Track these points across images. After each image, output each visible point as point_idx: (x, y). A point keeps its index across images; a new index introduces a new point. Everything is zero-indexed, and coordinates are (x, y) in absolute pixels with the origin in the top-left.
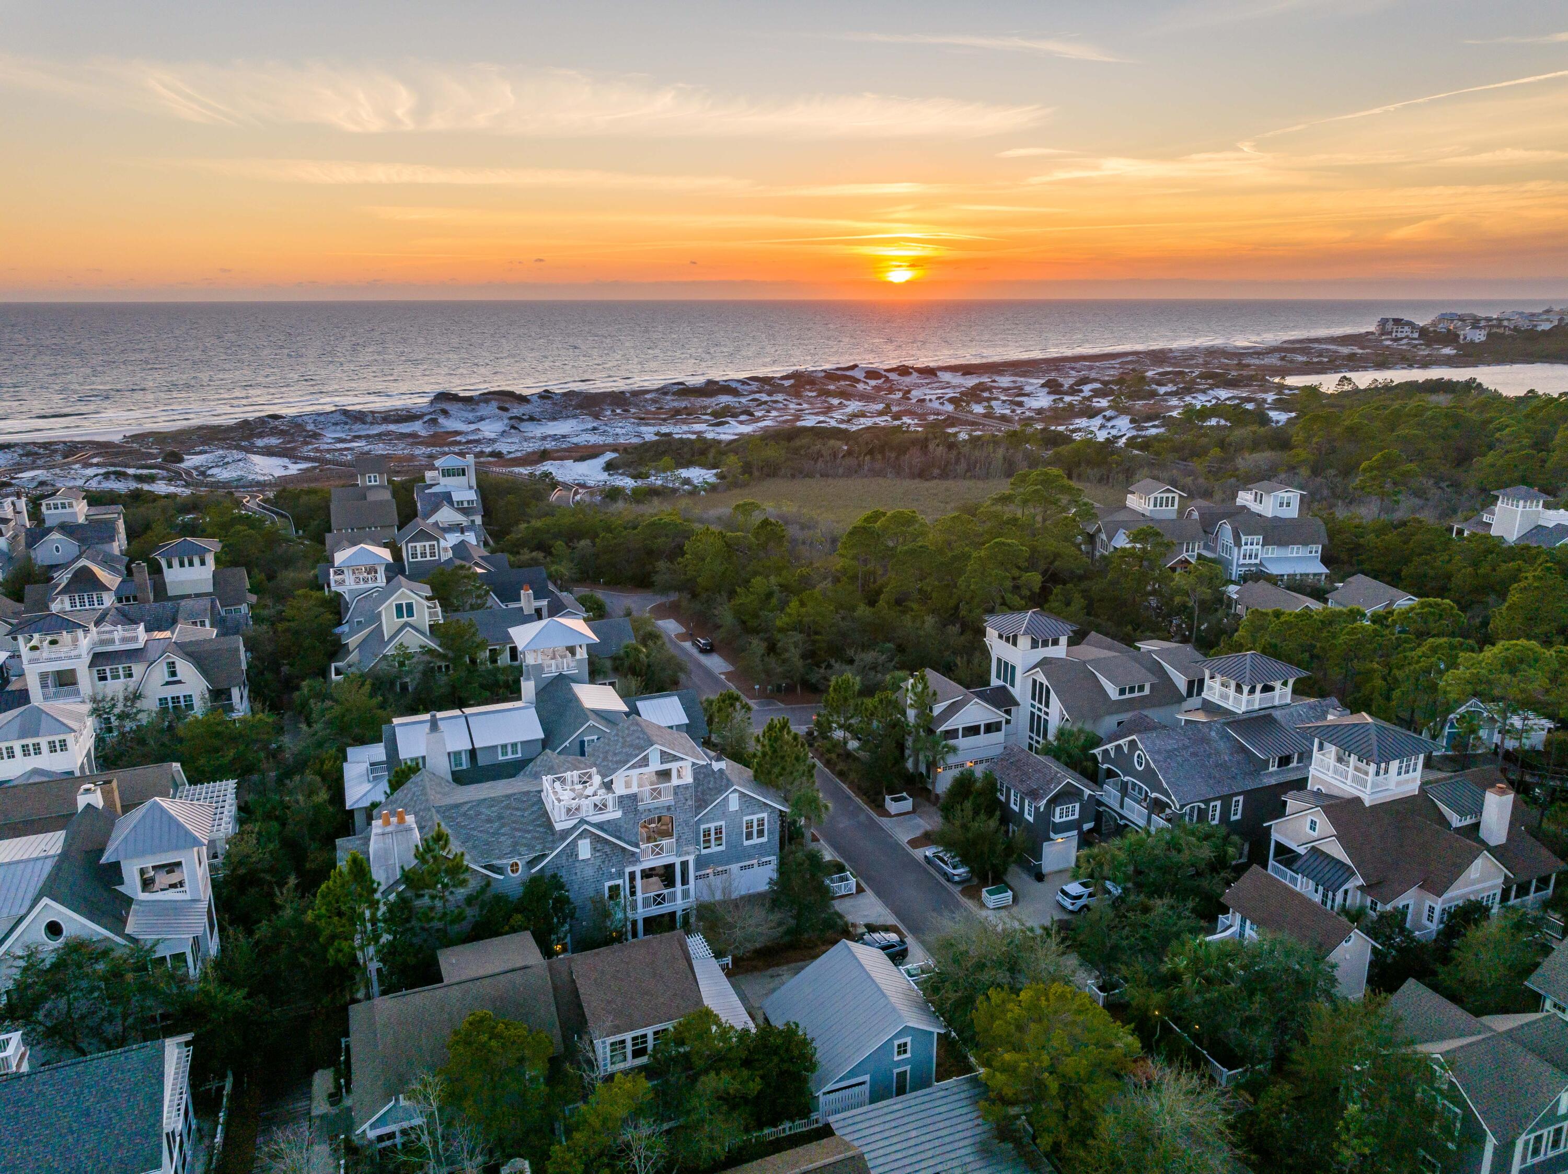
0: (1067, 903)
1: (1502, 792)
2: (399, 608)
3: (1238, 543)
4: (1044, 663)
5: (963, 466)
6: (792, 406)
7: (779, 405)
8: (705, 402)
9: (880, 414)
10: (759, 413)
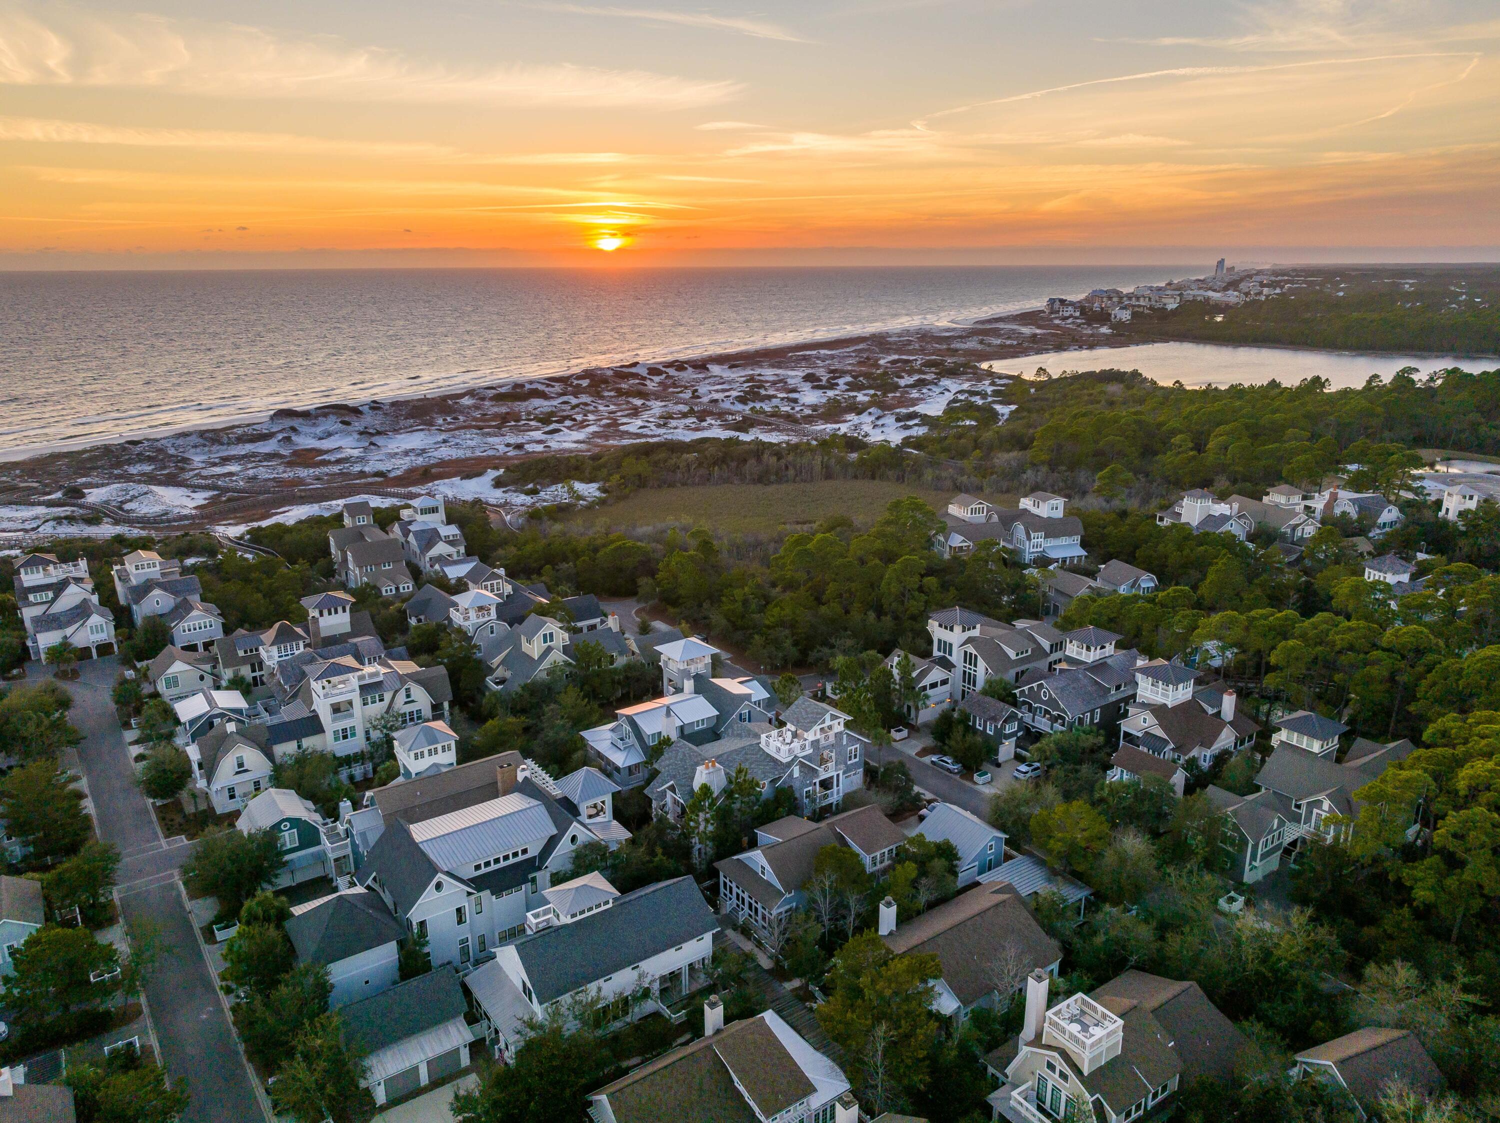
1: (1231, 694)
2: (545, 636)
3: (1029, 538)
4: (969, 640)
6: (601, 408)
7: (591, 408)
8: (522, 407)
9: (685, 415)
10: (579, 418)
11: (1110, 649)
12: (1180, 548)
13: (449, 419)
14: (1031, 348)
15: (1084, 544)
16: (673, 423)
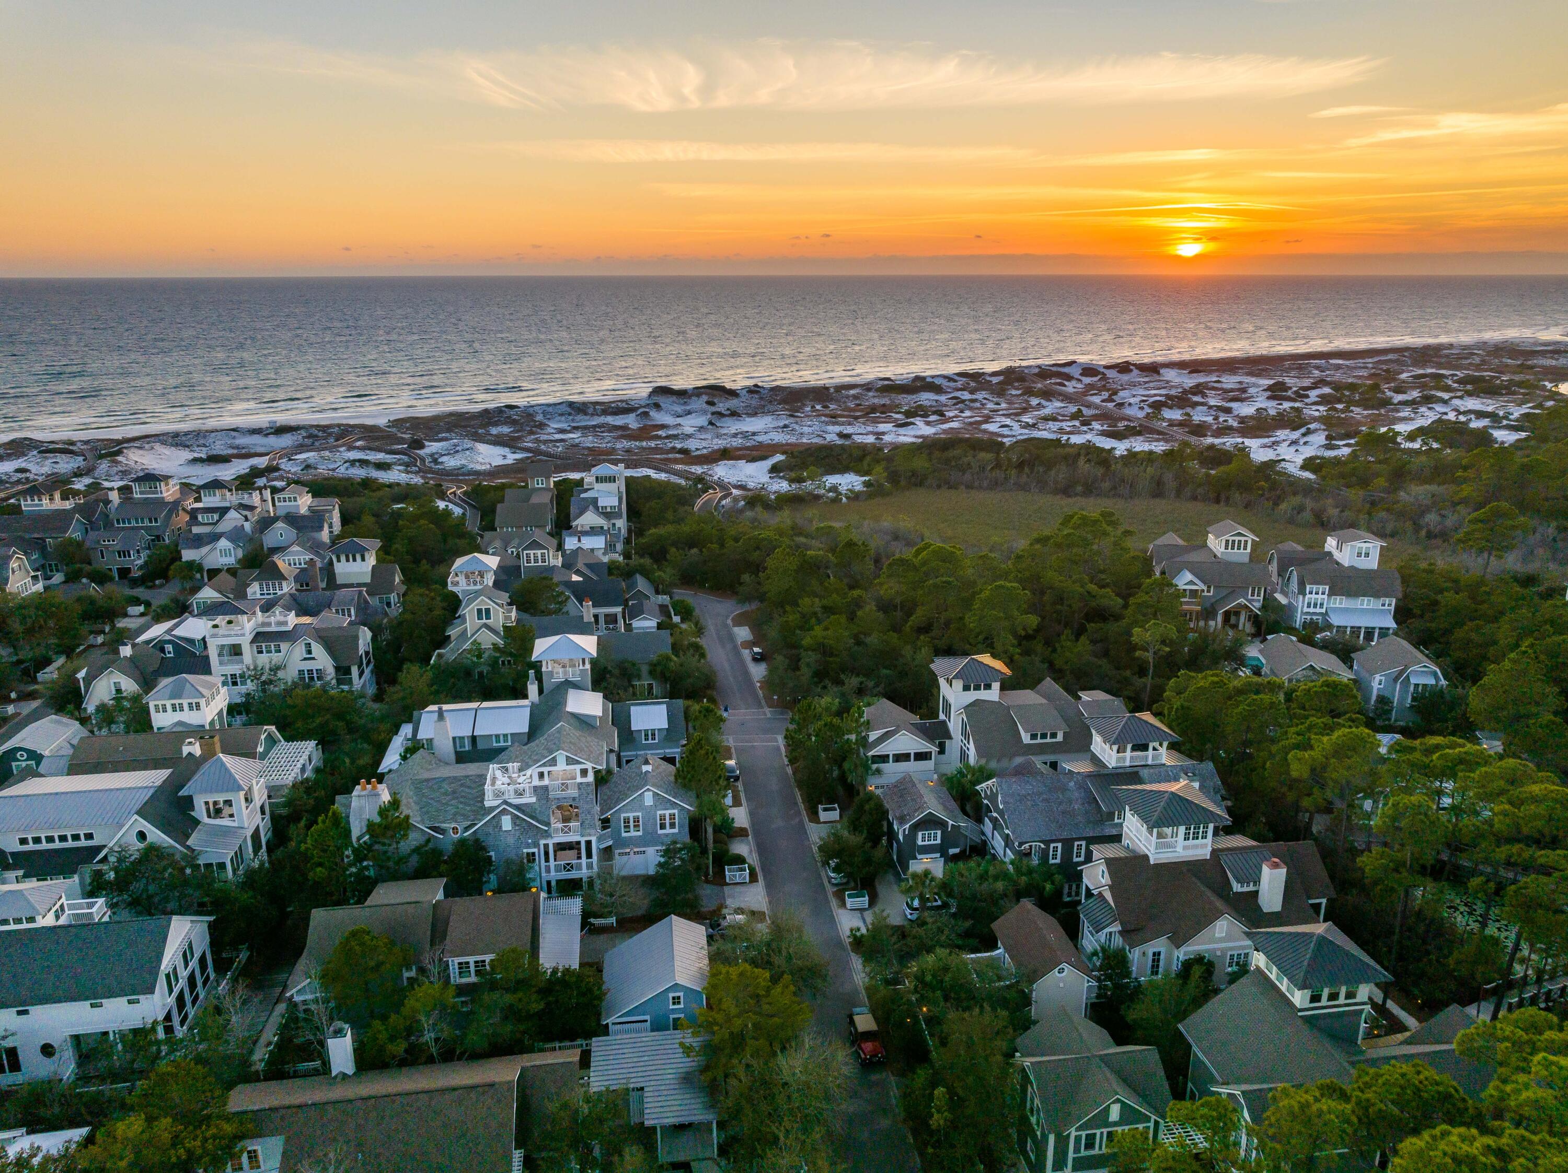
1: (1276, 866)
2: (479, 611)
3: (1302, 591)
4: (973, 705)
5: (1106, 485)
6: (989, 405)
7: (977, 405)
10: (952, 413)
11: (1158, 754)
15: (1400, 612)
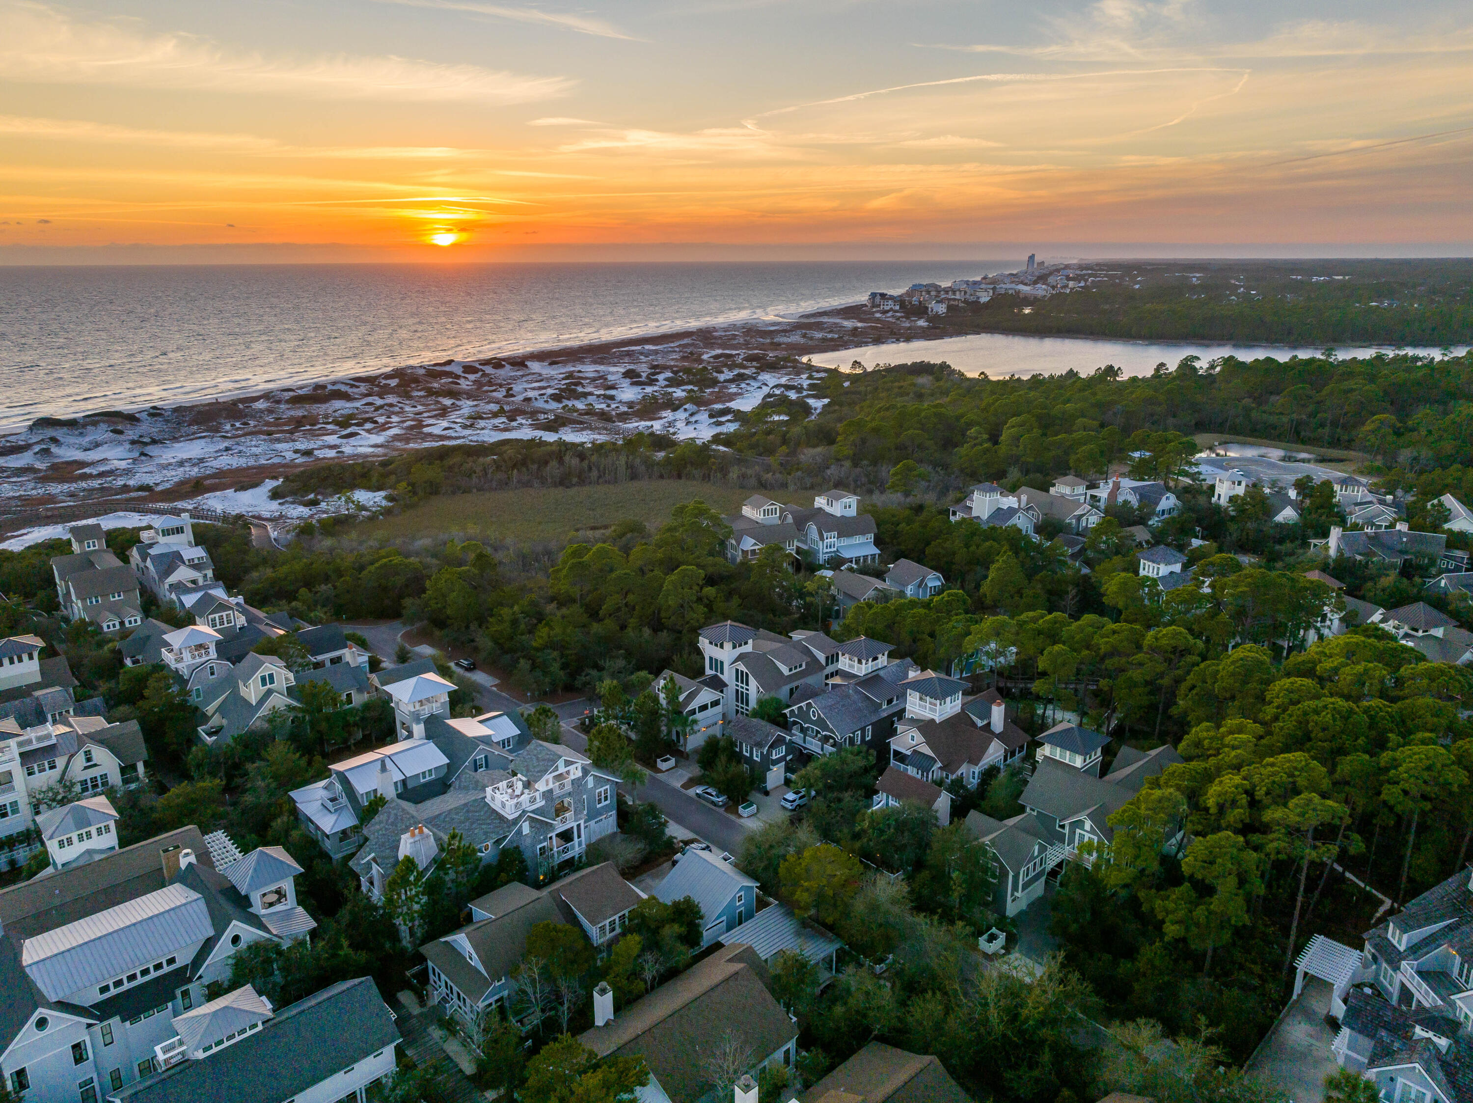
0: (788, 805)
1: (999, 705)
2: (263, 679)
3: (822, 539)
4: (741, 658)
5: (594, 474)
6: (407, 409)
7: (397, 409)
8: (321, 409)
9: (495, 415)
10: (381, 420)
11: (883, 660)
12: (967, 546)
13: (238, 425)
14: (852, 341)
15: (878, 542)
16: (482, 423)
